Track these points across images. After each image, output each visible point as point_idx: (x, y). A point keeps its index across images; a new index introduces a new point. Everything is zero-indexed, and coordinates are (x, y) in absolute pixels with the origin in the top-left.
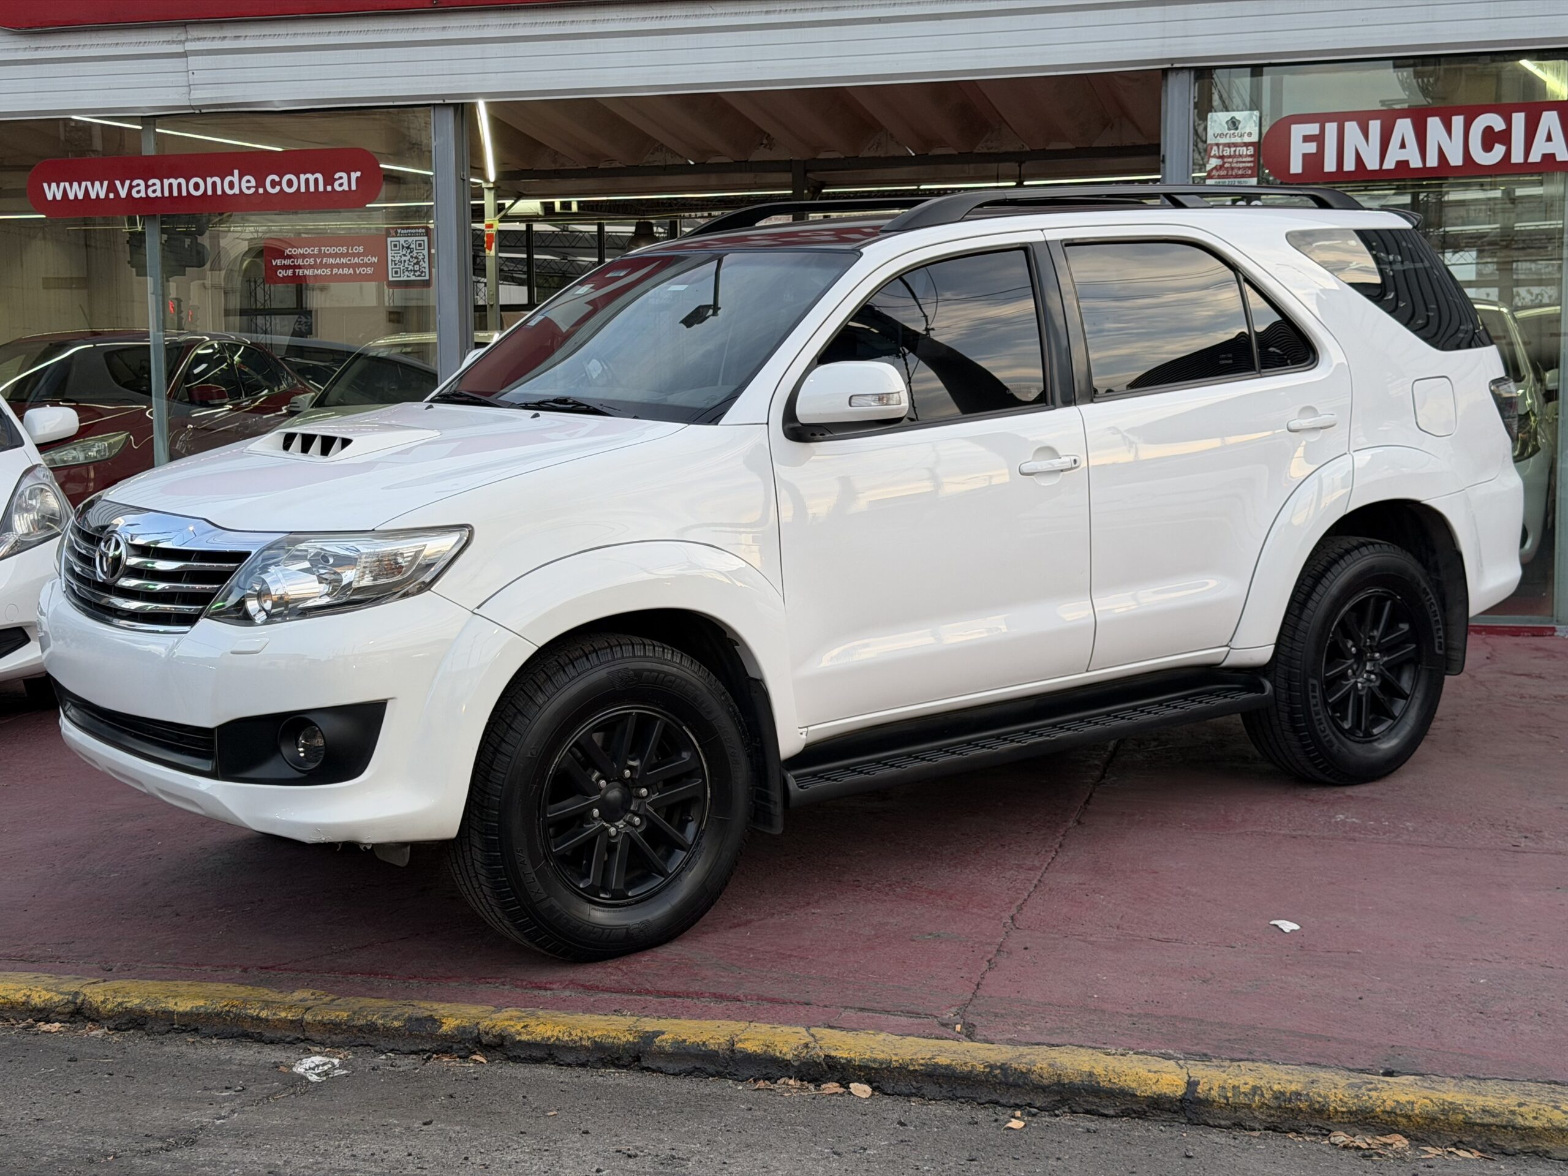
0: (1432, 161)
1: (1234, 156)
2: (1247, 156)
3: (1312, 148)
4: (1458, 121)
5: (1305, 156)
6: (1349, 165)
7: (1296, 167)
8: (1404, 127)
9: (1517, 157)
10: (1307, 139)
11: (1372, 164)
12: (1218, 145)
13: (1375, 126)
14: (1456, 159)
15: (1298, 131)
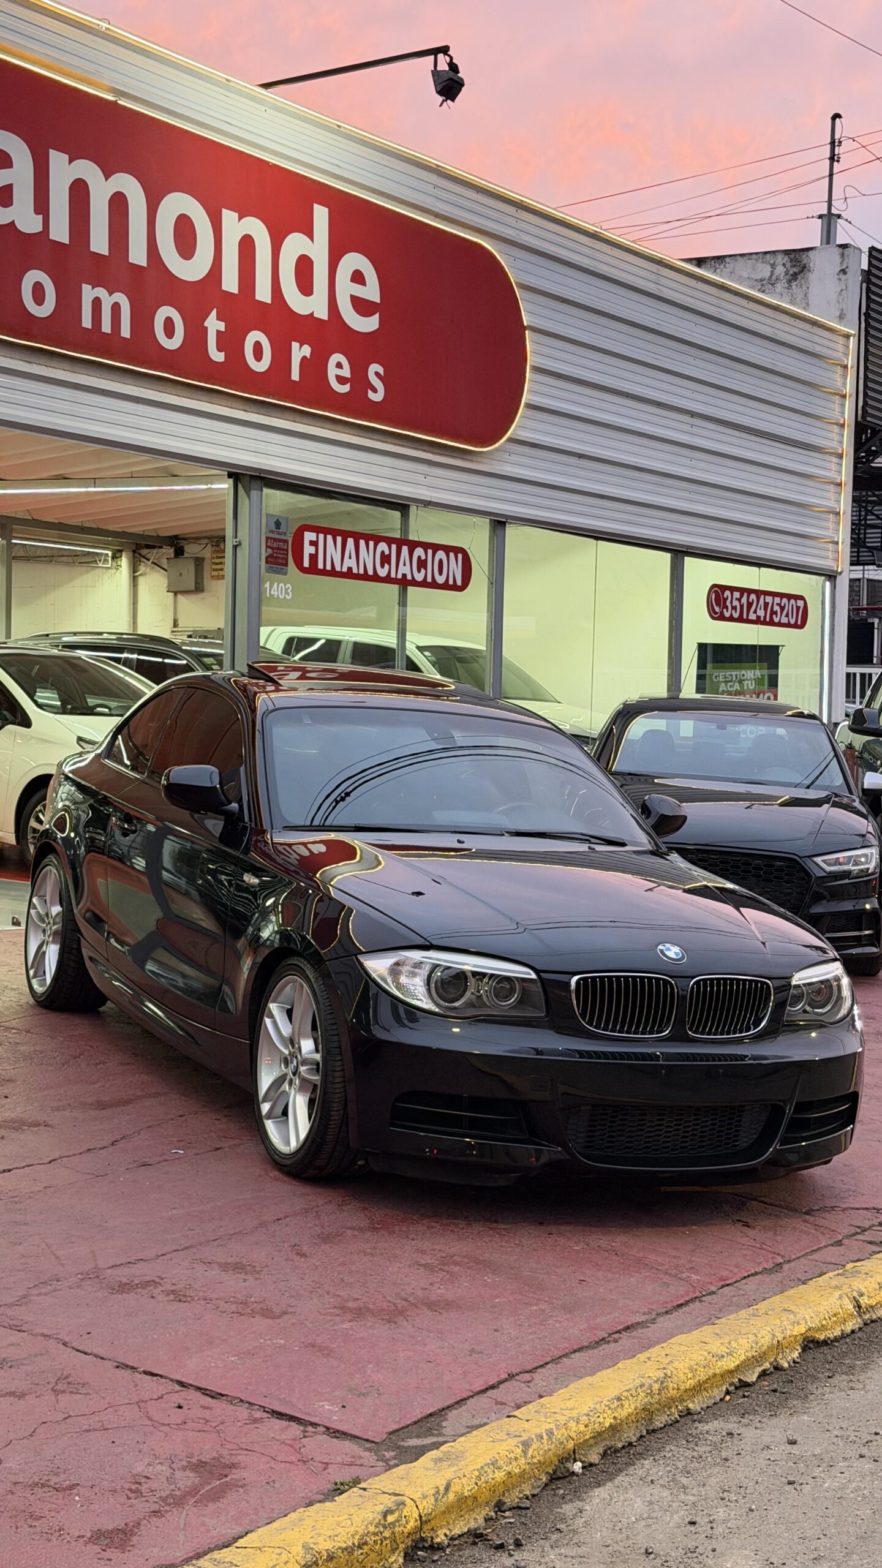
0: (362, 572)
1: (278, 549)
2: (283, 550)
3: (312, 550)
4: (371, 543)
5: (311, 555)
6: (329, 567)
7: (306, 564)
8: (350, 542)
9: (393, 575)
10: (312, 543)
11: (338, 569)
12: (271, 538)
13: (339, 539)
14: (371, 572)
15: (309, 536)
